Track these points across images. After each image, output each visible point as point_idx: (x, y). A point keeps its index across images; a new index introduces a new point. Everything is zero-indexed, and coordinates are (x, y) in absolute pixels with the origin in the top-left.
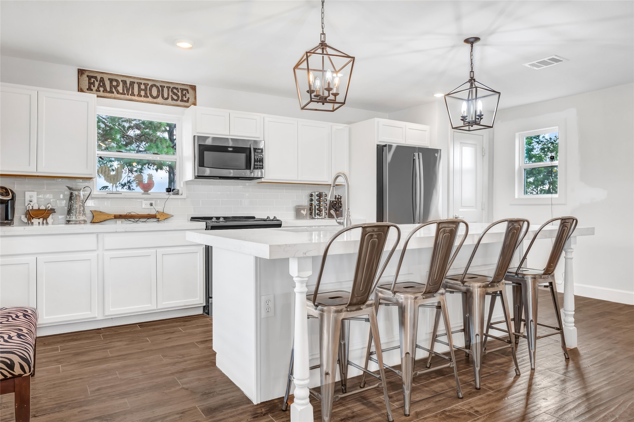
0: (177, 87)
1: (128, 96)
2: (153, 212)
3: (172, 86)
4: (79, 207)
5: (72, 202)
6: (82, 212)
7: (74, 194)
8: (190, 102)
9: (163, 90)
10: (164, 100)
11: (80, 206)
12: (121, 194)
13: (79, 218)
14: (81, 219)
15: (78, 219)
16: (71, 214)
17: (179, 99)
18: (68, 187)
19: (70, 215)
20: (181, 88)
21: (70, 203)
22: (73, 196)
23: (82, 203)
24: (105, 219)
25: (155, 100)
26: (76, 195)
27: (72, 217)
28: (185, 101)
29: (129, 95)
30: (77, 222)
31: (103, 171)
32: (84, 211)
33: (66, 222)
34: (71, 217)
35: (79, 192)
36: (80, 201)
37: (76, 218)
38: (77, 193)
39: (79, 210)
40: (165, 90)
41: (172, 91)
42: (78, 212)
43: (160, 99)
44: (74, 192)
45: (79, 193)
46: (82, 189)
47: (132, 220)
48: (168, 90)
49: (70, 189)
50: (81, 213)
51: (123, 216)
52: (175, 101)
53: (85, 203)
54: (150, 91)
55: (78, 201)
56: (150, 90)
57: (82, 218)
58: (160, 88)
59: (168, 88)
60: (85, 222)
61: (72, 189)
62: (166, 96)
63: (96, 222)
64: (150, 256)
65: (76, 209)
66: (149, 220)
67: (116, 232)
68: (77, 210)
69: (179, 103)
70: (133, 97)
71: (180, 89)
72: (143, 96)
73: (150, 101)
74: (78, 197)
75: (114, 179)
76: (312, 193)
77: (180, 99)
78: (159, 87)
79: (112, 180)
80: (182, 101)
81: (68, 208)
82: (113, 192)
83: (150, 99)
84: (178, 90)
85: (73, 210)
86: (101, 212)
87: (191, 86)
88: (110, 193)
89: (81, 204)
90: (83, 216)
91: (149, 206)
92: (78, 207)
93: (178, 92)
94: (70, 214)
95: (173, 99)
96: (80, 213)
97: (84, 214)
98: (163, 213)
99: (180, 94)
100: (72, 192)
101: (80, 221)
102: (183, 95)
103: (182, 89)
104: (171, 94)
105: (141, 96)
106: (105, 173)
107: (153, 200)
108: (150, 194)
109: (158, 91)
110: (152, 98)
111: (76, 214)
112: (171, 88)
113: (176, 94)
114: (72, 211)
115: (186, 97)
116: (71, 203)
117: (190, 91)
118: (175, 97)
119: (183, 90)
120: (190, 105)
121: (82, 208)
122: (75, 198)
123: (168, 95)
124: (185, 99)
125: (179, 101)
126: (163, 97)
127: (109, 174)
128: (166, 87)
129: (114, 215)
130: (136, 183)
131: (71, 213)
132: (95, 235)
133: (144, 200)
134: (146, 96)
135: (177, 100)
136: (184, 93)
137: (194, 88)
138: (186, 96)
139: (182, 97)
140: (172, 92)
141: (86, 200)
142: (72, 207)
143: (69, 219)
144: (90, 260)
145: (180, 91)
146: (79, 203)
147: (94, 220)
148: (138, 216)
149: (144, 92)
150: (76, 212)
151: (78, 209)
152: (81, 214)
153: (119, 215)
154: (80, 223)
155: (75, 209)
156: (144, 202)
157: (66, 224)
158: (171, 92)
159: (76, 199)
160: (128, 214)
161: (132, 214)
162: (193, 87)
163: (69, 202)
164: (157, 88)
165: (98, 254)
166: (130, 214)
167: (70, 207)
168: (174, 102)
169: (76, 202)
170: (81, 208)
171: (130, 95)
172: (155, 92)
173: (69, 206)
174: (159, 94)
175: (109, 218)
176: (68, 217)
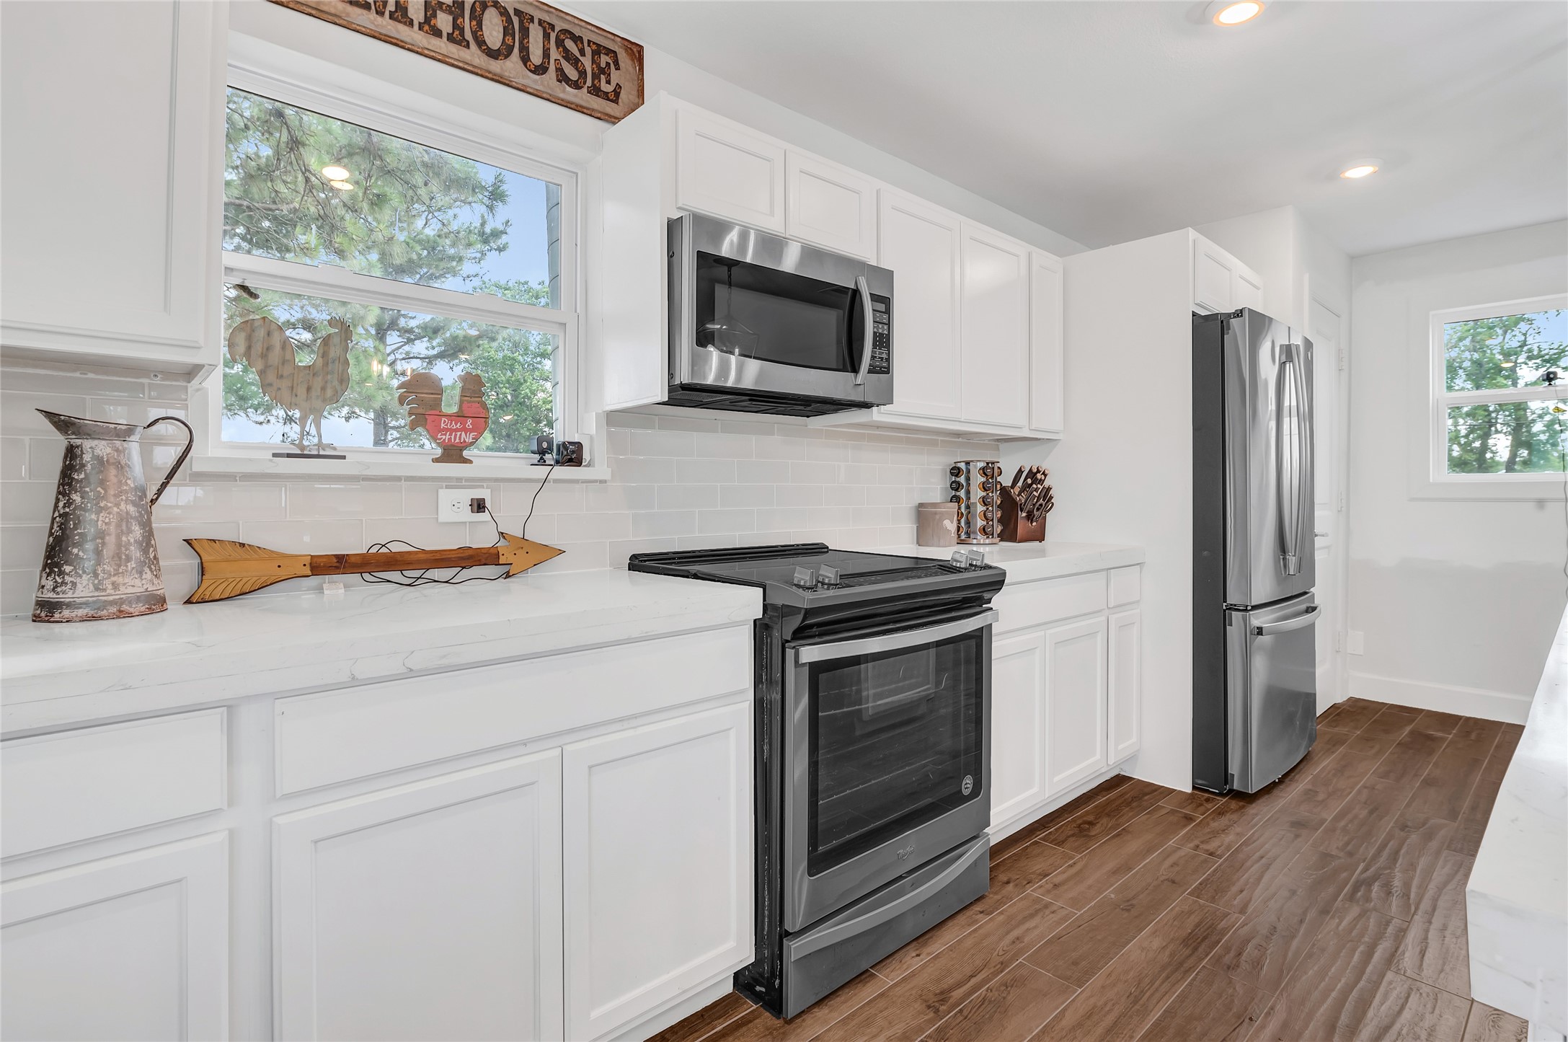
0: (577, 32)
1: (379, 19)
2: (484, 539)
3: (559, 25)
4: (119, 526)
5: (76, 497)
6: (136, 553)
7: (87, 457)
8: (623, 102)
9: (525, 32)
10: (531, 71)
11: (124, 519)
12: (344, 457)
13: (115, 586)
14: (130, 590)
15: (110, 594)
16: (67, 568)
17: (585, 83)
18: (49, 415)
19: (61, 573)
20: (594, 43)
21: (61, 504)
22: (83, 466)
23: (134, 504)
24: (263, 579)
25: (495, 66)
26: (99, 460)
27: (74, 584)
28: (606, 96)
29: (387, 14)
30: (104, 613)
31: (258, 348)
32: (149, 545)
33: (30, 609)
34: (64, 583)
35: (118, 443)
36: (126, 492)
37: (97, 589)
38: (109, 450)
39: (119, 545)
40: (536, 33)
41: (560, 43)
42: (108, 553)
43: (512, 65)
44: (87, 444)
45: (117, 450)
46: (139, 429)
47: (395, 576)
48: (546, 36)
49: (63, 424)
50: (128, 559)
51: (353, 560)
52: (570, 86)
53: (153, 502)
54: (474, 23)
55: (112, 492)
56: (477, 18)
57: (134, 585)
58: (516, 20)
59: (547, 28)
60: (156, 604)
61: (73, 424)
62: (536, 57)
63: (217, 598)
64: (533, 783)
65: (101, 535)
66: (467, 573)
67: (355, 683)
68: (104, 544)
69: (582, 96)
70: (402, 31)
71: (589, 45)
72: (445, 35)
73: (476, 61)
74: (112, 472)
75: (309, 389)
76: (959, 465)
77: (589, 83)
78: (511, 12)
79: (301, 391)
80: (595, 91)
81: (51, 534)
82: (302, 447)
83: (473, 55)
84: (580, 46)
85: (75, 545)
86: (243, 545)
87: (626, 43)
88: (289, 456)
89: (131, 509)
90: (141, 573)
91: (467, 515)
92: (112, 528)
93: (582, 53)
94: (58, 565)
95: (562, 77)
96: (120, 558)
97: (152, 563)
98: (522, 544)
99: (587, 62)
100: (78, 442)
101: (121, 601)
102: (601, 71)
103: (594, 47)
104: (555, 54)
105: (437, 33)
106: (264, 356)
107: (482, 487)
108: (470, 462)
109: (508, 31)
110: (483, 51)
111: (99, 563)
112: (557, 29)
113: (575, 62)
114: (75, 551)
115: (608, 82)
116: (67, 505)
117: (623, 57)
118: (572, 74)
119: (598, 50)
120: (622, 115)
121: (137, 532)
122: (93, 479)
123: (546, 54)
124: (605, 87)
125: (585, 90)
126: (525, 59)
127: (287, 361)
128: (536, 21)
129: (308, 560)
130: (410, 414)
131: (67, 563)
132: (217, 716)
133: (447, 487)
134: (457, 38)
135: (576, 85)
136: (603, 65)
137: (636, 53)
138: (609, 75)
139: (596, 77)
140: (561, 49)
141: (164, 485)
142: (76, 527)
143: (51, 595)
144: (179, 881)
145: (588, 50)
146: (117, 505)
147: (208, 589)
148: (422, 556)
149: (451, 18)
150: (98, 553)
151: (111, 540)
152: (132, 565)
153: (337, 556)
154: (121, 614)
155: (94, 539)
156: (446, 496)
157: (36, 619)
158: (558, 48)
159: (102, 483)
160: (373, 550)
161: (396, 548)
162: (635, 50)
163: (58, 500)
164: (501, 14)
165: (232, 834)
166: (384, 550)
167: (63, 527)
168: (568, 88)
169: (99, 497)
170: (130, 531)
171: (390, 18)
172: (493, 31)
173: (54, 519)
174: (509, 40)
175: (283, 573)
176: (49, 584)
